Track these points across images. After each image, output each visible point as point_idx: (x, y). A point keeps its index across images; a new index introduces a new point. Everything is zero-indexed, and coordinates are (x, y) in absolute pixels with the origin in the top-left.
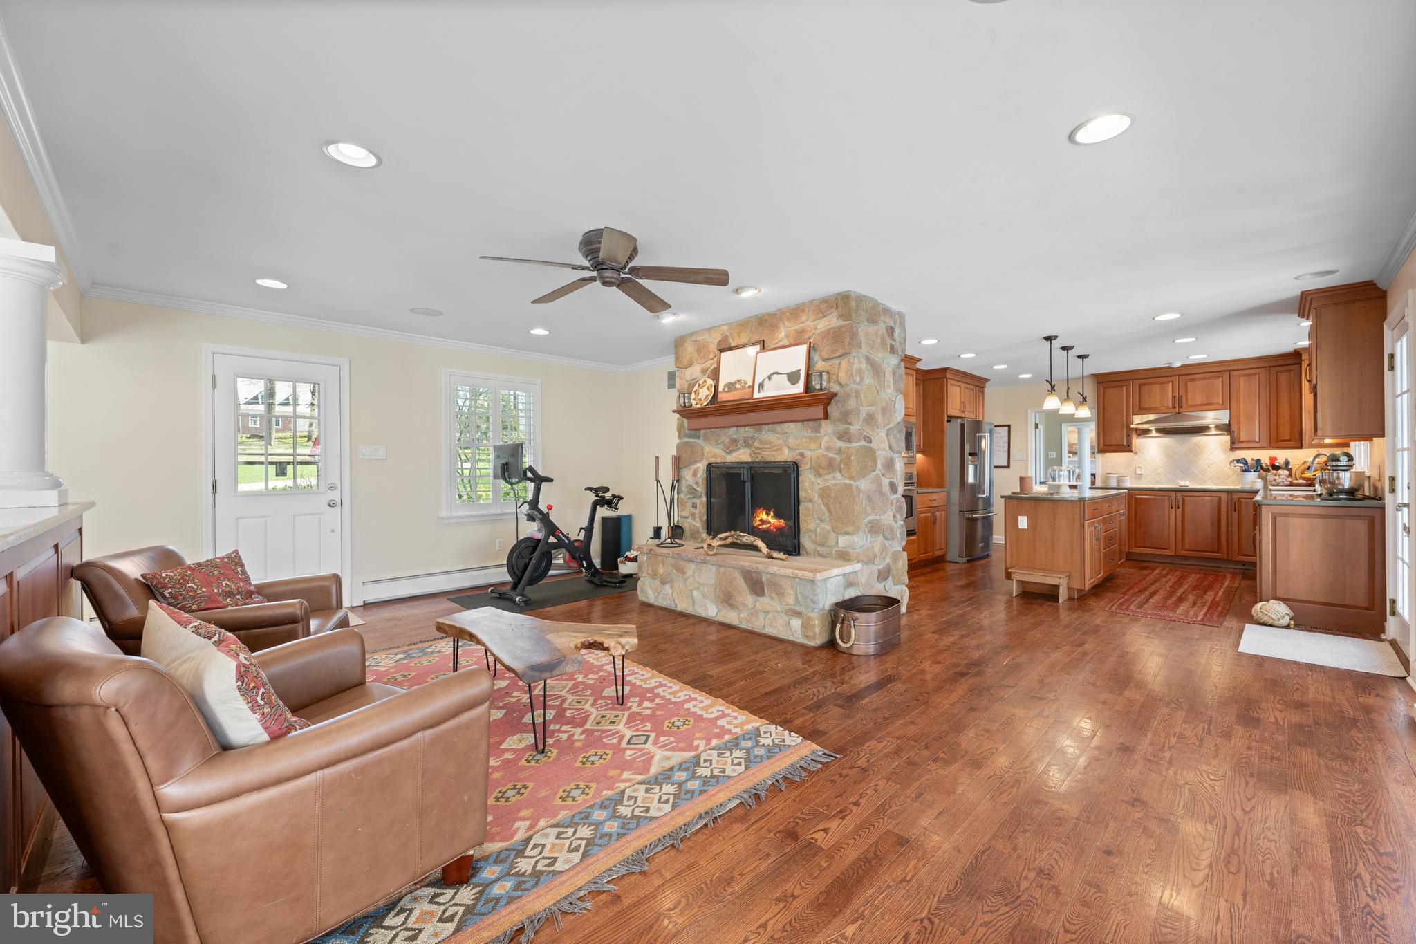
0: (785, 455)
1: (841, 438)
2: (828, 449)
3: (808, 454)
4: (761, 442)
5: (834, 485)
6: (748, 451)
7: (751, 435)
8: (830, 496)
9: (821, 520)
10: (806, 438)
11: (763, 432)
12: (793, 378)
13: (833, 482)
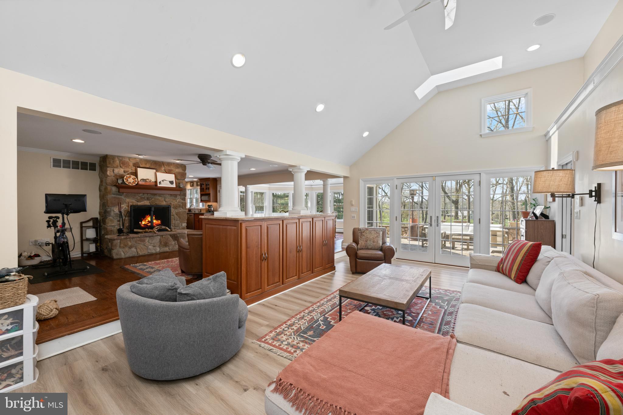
0: (164, 203)
1: (182, 200)
2: (179, 202)
3: (172, 203)
4: (155, 199)
5: (181, 211)
6: (148, 201)
7: (150, 196)
8: (180, 214)
9: (177, 220)
10: (172, 199)
11: (155, 196)
12: (171, 182)
13: (180, 211)
